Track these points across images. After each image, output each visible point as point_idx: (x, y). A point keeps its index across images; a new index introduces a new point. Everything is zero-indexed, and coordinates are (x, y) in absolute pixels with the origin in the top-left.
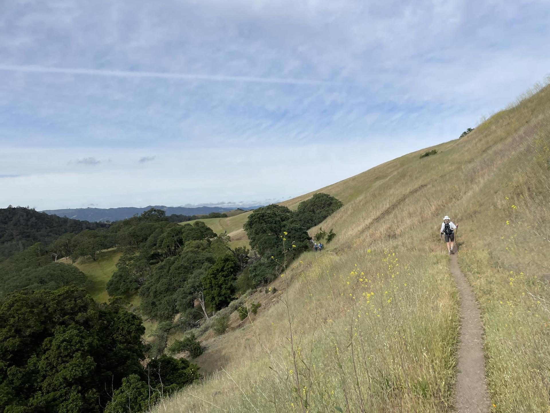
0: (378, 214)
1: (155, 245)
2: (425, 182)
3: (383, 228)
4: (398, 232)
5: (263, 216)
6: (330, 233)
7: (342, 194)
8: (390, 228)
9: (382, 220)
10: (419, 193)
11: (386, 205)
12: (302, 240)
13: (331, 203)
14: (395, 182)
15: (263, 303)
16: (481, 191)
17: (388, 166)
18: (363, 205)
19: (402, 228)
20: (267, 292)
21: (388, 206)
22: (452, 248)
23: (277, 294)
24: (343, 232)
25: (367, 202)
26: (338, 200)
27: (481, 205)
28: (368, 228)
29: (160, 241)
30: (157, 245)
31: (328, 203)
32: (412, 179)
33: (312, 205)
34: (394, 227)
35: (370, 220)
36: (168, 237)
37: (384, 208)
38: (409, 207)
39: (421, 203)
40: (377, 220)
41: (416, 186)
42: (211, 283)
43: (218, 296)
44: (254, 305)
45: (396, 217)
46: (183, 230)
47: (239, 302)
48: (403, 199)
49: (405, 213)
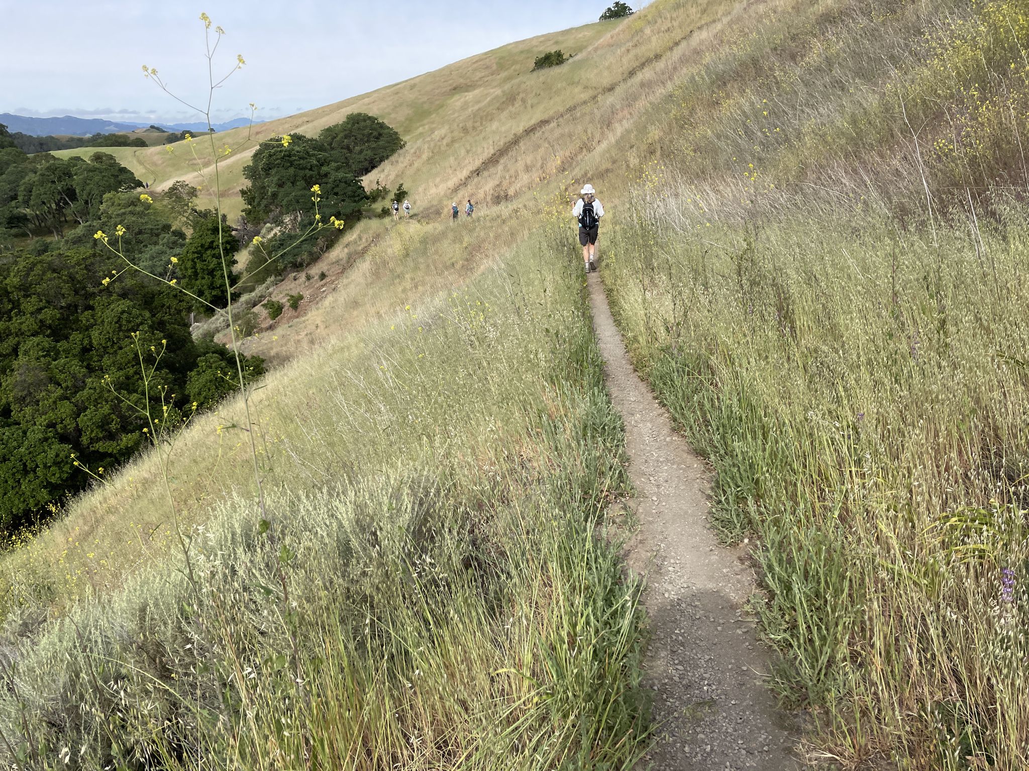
0: (478, 163)
1: (14, 198)
2: (545, 117)
3: (487, 186)
4: (511, 192)
5: (289, 156)
6: (398, 190)
7: (393, 116)
8: (498, 185)
9: (486, 173)
10: (538, 134)
11: (488, 151)
12: (357, 199)
13: (380, 135)
14: (498, 109)
15: (307, 294)
16: (617, 142)
17: (475, 65)
18: (447, 145)
19: (517, 186)
20: (309, 278)
21: (492, 152)
22: (591, 257)
23: (327, 280)
24: (420, 189)
25: (453, 141)
26: (392, 129)
27: (614, 162)
28: (464, 183)
29: (25, 190)
30: (20, 198)
31: (375, 133)
32: (526, 107)
33: (346, 137)
34: (505, 183)
35: (465, 173)
36: (42, 184)
37: (486, 154)
38: (524, 156)
39: (542, 151)
40: (477, 172)
41: (533, 122)
42: (194, 267)
43: (209, 288)
44: (292, 296)
45: (506, 169)
46: (73, 170)
47: (259, 295)
48: (516, 141)
49: (520, 165)
